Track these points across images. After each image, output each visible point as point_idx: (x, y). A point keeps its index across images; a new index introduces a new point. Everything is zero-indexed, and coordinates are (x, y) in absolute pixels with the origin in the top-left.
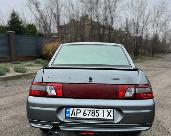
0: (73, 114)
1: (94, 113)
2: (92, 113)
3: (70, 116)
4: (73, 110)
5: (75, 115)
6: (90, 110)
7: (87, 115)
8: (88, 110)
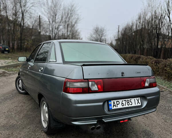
0: (114, 106)
1: (129, 102)
2: (128, 103)
3: (113, 108)
4: (114, 102)
5: (116, 107)
6: (126, 100)
7: (125, 105)
8: (124, 101)
